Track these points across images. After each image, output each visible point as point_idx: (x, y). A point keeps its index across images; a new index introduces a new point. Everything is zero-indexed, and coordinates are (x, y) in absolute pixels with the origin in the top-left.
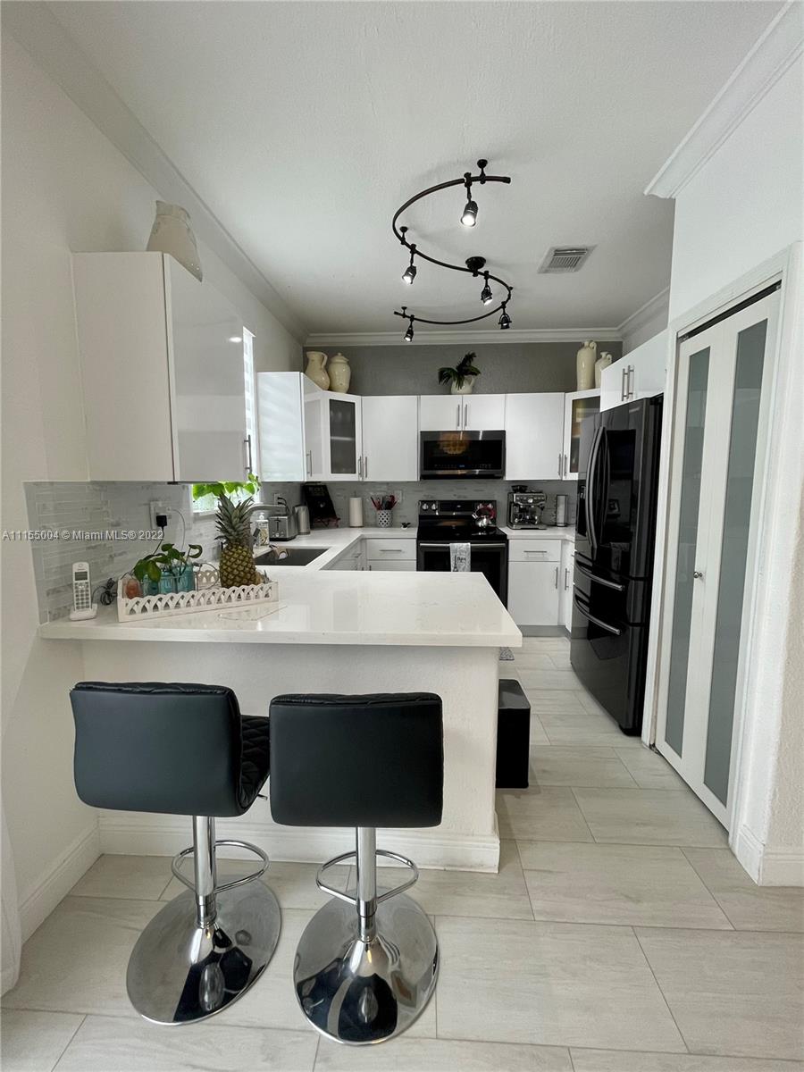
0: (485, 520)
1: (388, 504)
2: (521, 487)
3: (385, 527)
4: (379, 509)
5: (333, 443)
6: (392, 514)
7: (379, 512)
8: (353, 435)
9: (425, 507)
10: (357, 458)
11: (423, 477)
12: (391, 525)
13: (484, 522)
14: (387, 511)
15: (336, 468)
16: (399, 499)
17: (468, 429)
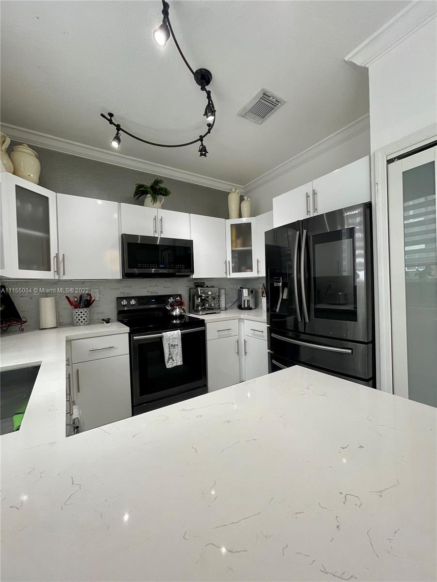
0: (178, 310)
1: (85, 302)
2: (200, 283)
3: (85, 325)
4: (76, 307)
5: (21, 237)
6: (89, 311)
7: (77, 310)
8: (47, 230)
9: (124, 302)
10: (53, 254)
11: (127, 275)
12: (90, 322)
13: (177, 312)
14: (85, 309)
15: (24, 264)
16: (96, 296)
17: (163, 236)
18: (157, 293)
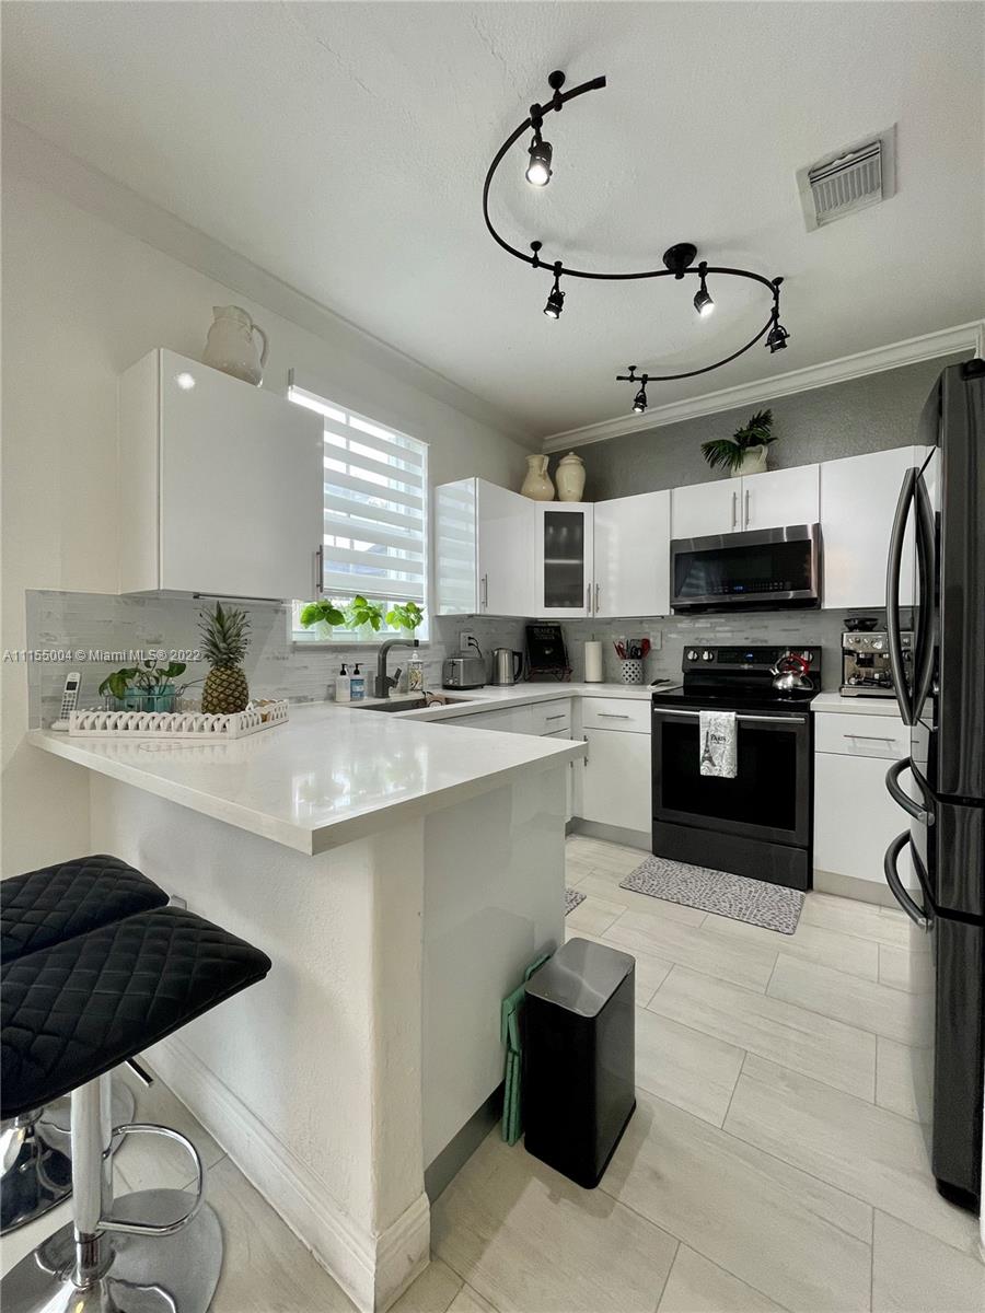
0: (791, 678)
1: (640, 651)
3: (629, 683)
4: (624, 658)
5: (548, 568)
7: (623, 662)
8: (580, 557)
9: (691, 656)
10: (586, 587)
12: (641, 681)
13: (787, 682)
14: (634, 661)
15: (552, 600)
16: (655, 642)
18: (766, 641)
